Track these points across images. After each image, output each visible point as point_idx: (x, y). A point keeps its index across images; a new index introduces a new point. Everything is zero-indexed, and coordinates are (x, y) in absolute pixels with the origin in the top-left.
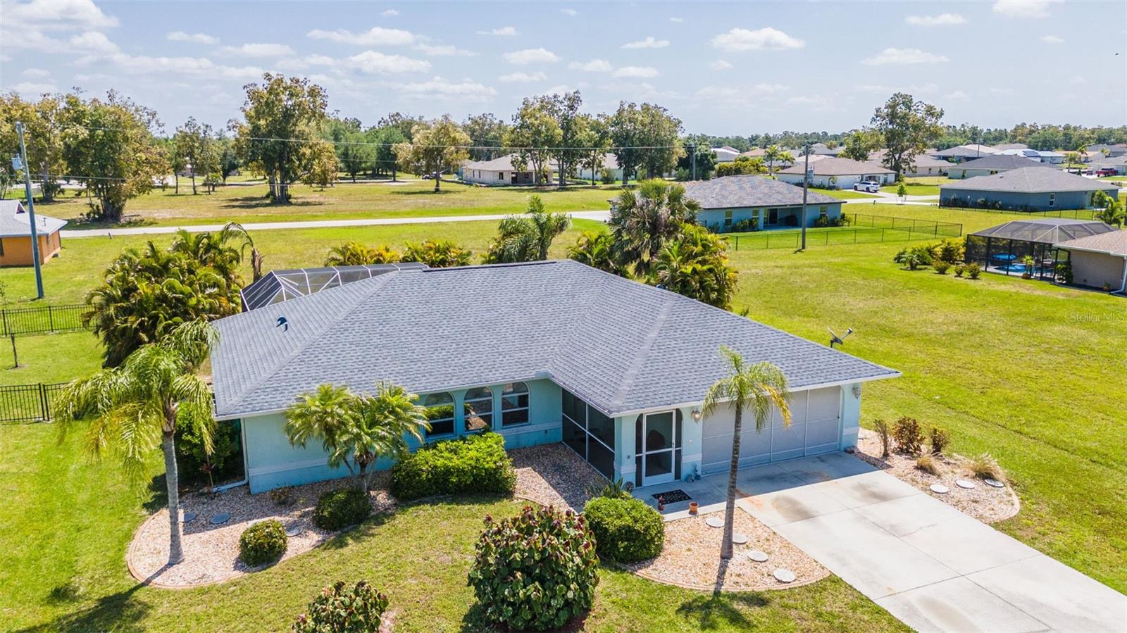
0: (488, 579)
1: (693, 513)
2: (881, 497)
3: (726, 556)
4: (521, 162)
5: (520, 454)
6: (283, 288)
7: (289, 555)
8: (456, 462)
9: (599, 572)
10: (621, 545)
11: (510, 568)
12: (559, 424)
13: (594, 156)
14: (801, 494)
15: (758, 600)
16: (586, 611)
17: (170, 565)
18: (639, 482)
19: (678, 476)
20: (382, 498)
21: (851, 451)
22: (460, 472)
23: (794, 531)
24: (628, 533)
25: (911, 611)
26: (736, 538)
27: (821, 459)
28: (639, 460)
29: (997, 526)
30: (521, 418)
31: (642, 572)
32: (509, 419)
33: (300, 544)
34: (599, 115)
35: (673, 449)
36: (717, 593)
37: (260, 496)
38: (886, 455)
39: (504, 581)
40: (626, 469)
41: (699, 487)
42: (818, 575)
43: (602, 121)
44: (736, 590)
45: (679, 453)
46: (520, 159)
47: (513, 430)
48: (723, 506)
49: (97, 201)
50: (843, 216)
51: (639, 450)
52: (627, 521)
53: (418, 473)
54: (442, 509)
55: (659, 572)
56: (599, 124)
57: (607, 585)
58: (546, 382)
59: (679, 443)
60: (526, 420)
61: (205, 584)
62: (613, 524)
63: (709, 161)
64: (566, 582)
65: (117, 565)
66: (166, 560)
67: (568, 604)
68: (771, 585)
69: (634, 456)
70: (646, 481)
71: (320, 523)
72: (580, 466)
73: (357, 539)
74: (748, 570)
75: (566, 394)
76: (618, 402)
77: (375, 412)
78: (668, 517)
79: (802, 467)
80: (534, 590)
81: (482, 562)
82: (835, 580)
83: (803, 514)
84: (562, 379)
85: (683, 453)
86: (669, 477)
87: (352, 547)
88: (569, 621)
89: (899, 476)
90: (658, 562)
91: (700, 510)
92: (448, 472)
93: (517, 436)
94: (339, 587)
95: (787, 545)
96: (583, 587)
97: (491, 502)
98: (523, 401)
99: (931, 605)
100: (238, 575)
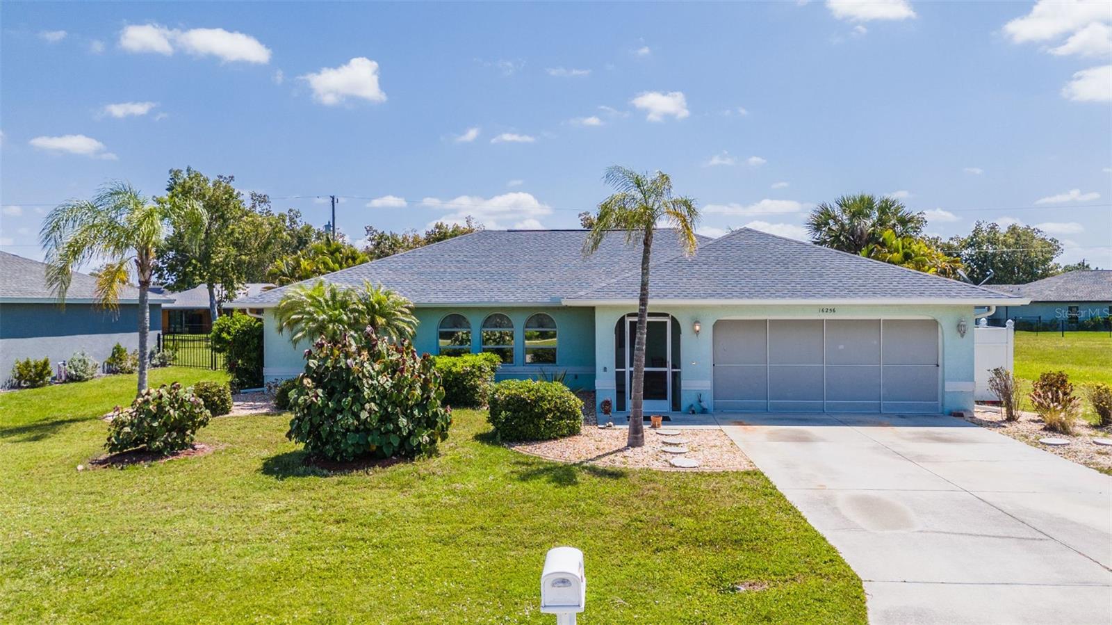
1: (654, 427)
2: (943, 440)
7: (231, 414)
19: (676, 406)
21: (958, 414)
23: (765, 446)
28: (621, 377)
34: (952, 239)
35: (669, 370)
36: (578, 464)
38: (1011, 419)
43: (955, 244)
45: (676, 376)
51: (621, 364)
56: (950, 247)
59: (676, 364)
60: (554, 361)
69: (613, 370)
79: (864, 418)
85: (683, 376)
89: (1005, 433)
99: (867, 503)
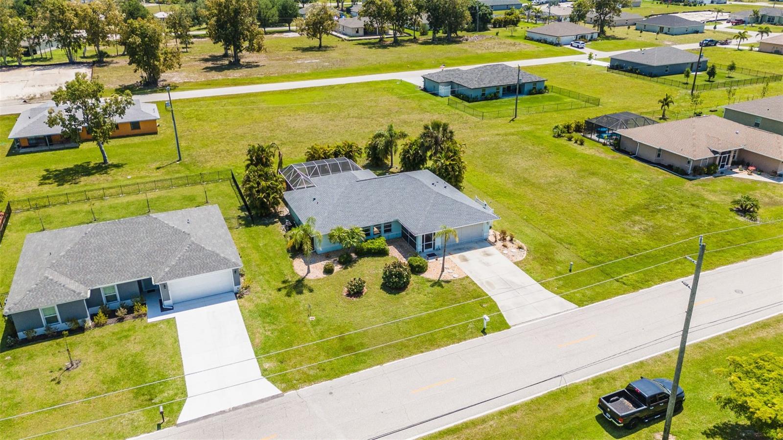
0: (387, 277)
1: (437, 260)
2: (488, 255)
3: (443, 271)
4: (370, 25)
5: (390, 242)
6: (302, 177)
7: (336, 271)
8: (373, 246)
9: (411, 275)
10: (417, 269)
11: (392, 275)
12: (401, 232)
13: (415, 19)
14: (466, 254)
15: (448, 282)
16: (408, 284)
17: (308, 273)
18: (423, 251)
19: (434, 249)
20: (353, 255)
21: (486, 240)
22: (375, 249)
23: (462, 265)
24: (418, 266)
25: (482, 284)
26: (445, 266)
27: (476, 243)
28: (423, 245)
29: (515, 263)
30: (390, 231)
31: (422, 275)
32: (386, 231)
33: (337, 268)
35: (433, 242)
36: (439, 280)
37: (320, 254)
38: (496, 241)
39: (391, 278)
40: (419, 248)
41: (440, 252)
42: (464, 275)
44: (443, 279)
45: (434, 243)
46: (369, 23)
47: (387, 234)
48: (442, 258)
49: (145, 75)
50: (546, 87)
51: (423, 243)
52: (419, 263)
53: (363, 249)
54: (370, 259)
55: (426, 275)
57: (413, 278)
58: (397, 222)
59: (434, 240)
61: (318, 278)
62: (415, 264)
63: (488, 17)
64: (404, 278)
65: (294, 273)
66: (306, 272)
67: (404, 282)
68: (452, 278)
70: (425, 250)
71: (340, 263)
72: (407, 245)
73: (351, 267)
74: (447, 275)
75: (403, 228)
76: (417, 232)
77: (352, 234)
78: (430, 261)
79: (470, 245)
80: (397, 279)
81: (385, 274)
82: (467, 277)
83: (465, 260)
84: (402, 221)
85: (436, 243)
86: (432, 249)
87: (349, 269)
88: (405, 285)
89: (497, 248)
90: (426, 273)
91: (439, 259)
92: (371, 249)
93: (388, 236)
94: (355, 279)
95: (459, 268)
96: (407, 279)
97: (383, 257)
98: (390, 226)
99: (488, 283)
100: (325, 276)
